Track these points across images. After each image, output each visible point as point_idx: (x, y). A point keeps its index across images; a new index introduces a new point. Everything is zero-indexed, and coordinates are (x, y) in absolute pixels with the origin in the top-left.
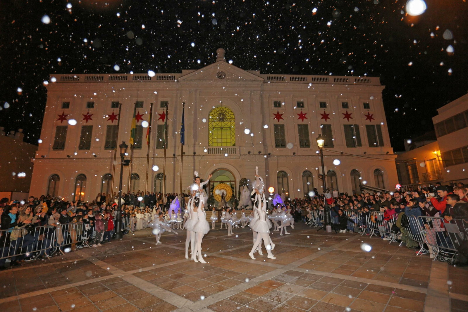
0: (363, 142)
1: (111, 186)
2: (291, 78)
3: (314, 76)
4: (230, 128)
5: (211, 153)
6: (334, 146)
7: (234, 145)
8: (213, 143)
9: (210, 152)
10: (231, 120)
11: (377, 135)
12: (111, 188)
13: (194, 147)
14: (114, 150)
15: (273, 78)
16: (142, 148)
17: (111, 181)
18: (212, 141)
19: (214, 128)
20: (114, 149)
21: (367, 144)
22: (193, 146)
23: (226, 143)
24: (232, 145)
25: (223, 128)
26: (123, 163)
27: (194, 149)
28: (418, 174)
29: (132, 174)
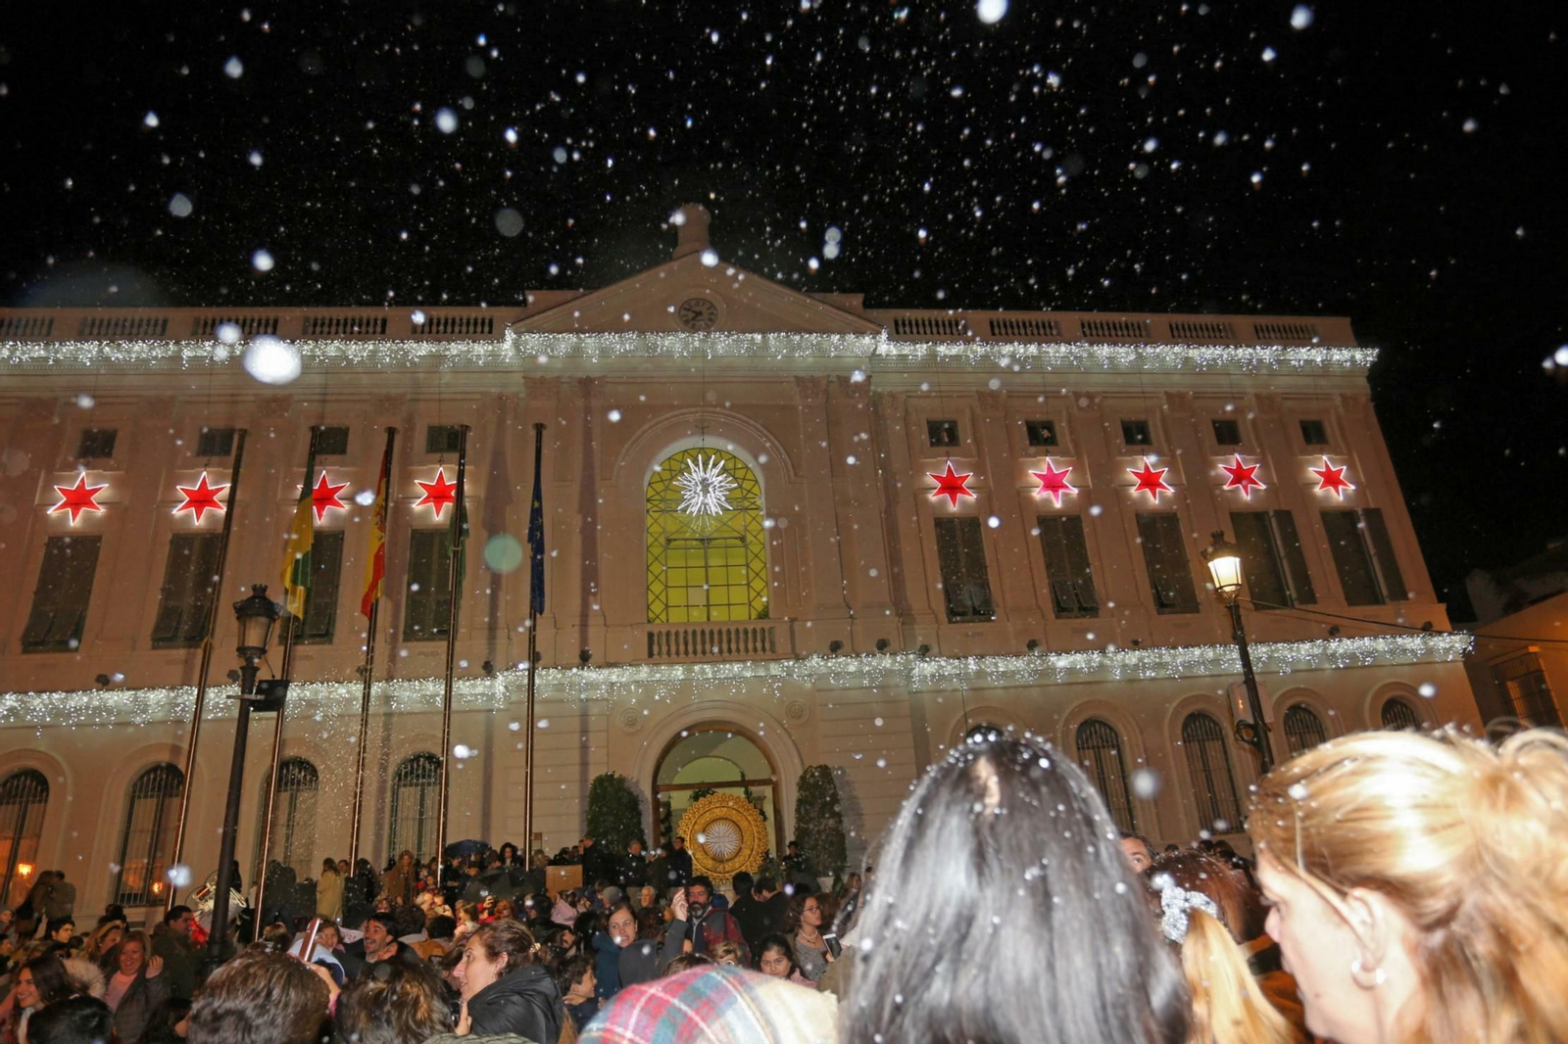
0: (1317, 585)
1: (172, 824)
2: (991, 323)
3: (1087, 316)
4: (743, 539)
5: (660, 654)
6: (1198, 604)
7: (764, 615)
8: (667, 606)
9: (656, 649)
10: (746, 504)
11: (1372, 551)
12: (171, 835)
13: (584, 625)
14: (200, 652)
15: (917, 325)
16: (335, 640)
17: (176, 801)
18: (663, 597)
19: (669, 541)
20: (197, 646)
21: (1338, 590)
22: (577, 621)
23: (729, 605)
24: (754, 615)
25: (710, 540)
26: (253, 697)
27: (584, 640)
28: (1551, 699)
29: (284, 764)
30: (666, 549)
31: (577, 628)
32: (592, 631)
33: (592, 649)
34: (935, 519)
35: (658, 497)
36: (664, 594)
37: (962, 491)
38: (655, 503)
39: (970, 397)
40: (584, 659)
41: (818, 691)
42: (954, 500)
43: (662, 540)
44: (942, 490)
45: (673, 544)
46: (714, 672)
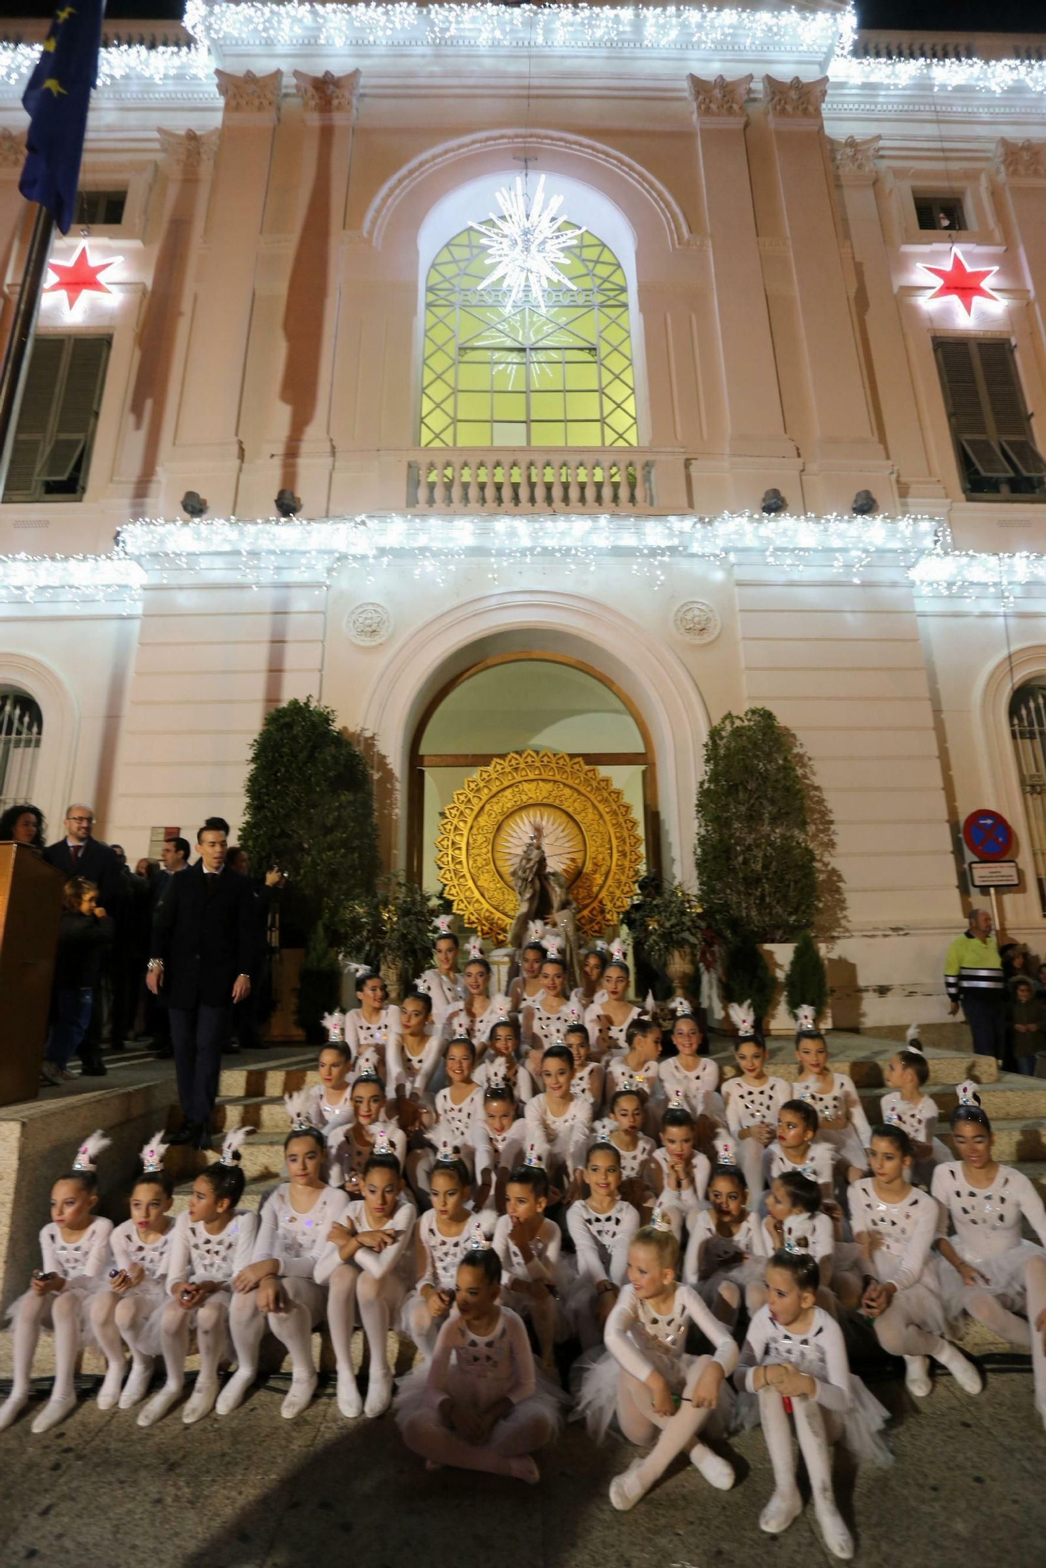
30: (456, 363)
31: (277, 462)
32: (304, 463)
33: (303, 491)
34: (934, 338)
35: (446, 285)
36: (451, 430)
37: (980, 292)
38: (442, 294)
39: (987, 159)
40: (287, 506)
41: (740, 584)
42: (968, 307)
43: (451, 349)
44: (947, 289)
45: (471, 356)
46: (534, 535)
